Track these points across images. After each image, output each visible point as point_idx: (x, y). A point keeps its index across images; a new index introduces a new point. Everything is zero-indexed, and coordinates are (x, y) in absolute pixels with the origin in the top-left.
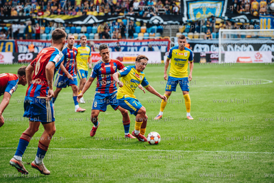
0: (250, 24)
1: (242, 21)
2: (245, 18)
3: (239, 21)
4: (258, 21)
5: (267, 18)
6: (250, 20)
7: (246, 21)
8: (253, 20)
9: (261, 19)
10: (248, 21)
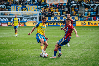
0: (7, 9)
1: (3, 7)
2: (4, 6)
3: (2, 7)
4: (10, 7)
5: (14, 6)
6: (7, 7)
7: (5, 7)
8: (8, 7)
9: (12, 7)
10: (6, 7)
